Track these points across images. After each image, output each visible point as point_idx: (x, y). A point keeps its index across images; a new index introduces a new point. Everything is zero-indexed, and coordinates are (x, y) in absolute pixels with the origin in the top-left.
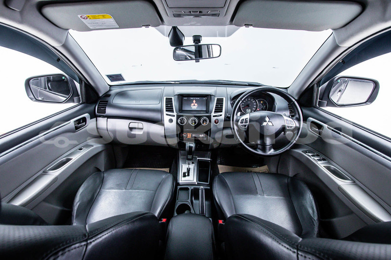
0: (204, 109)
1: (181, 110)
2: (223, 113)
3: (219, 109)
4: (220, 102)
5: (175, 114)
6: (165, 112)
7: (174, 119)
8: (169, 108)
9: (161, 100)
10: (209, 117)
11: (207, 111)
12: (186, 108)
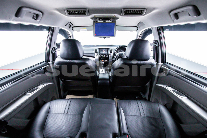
0: (107, 53)
1: (100, 53)
2: (112, 54)
3: (111, 52)
4: (111, 50)
5: (98, 54)
6: (95, 54)
7: (98, 55)
8: (96, 52)
9: (94, 50)
10: (108, 55)
11: (108, 53)
12: (101, 52)
